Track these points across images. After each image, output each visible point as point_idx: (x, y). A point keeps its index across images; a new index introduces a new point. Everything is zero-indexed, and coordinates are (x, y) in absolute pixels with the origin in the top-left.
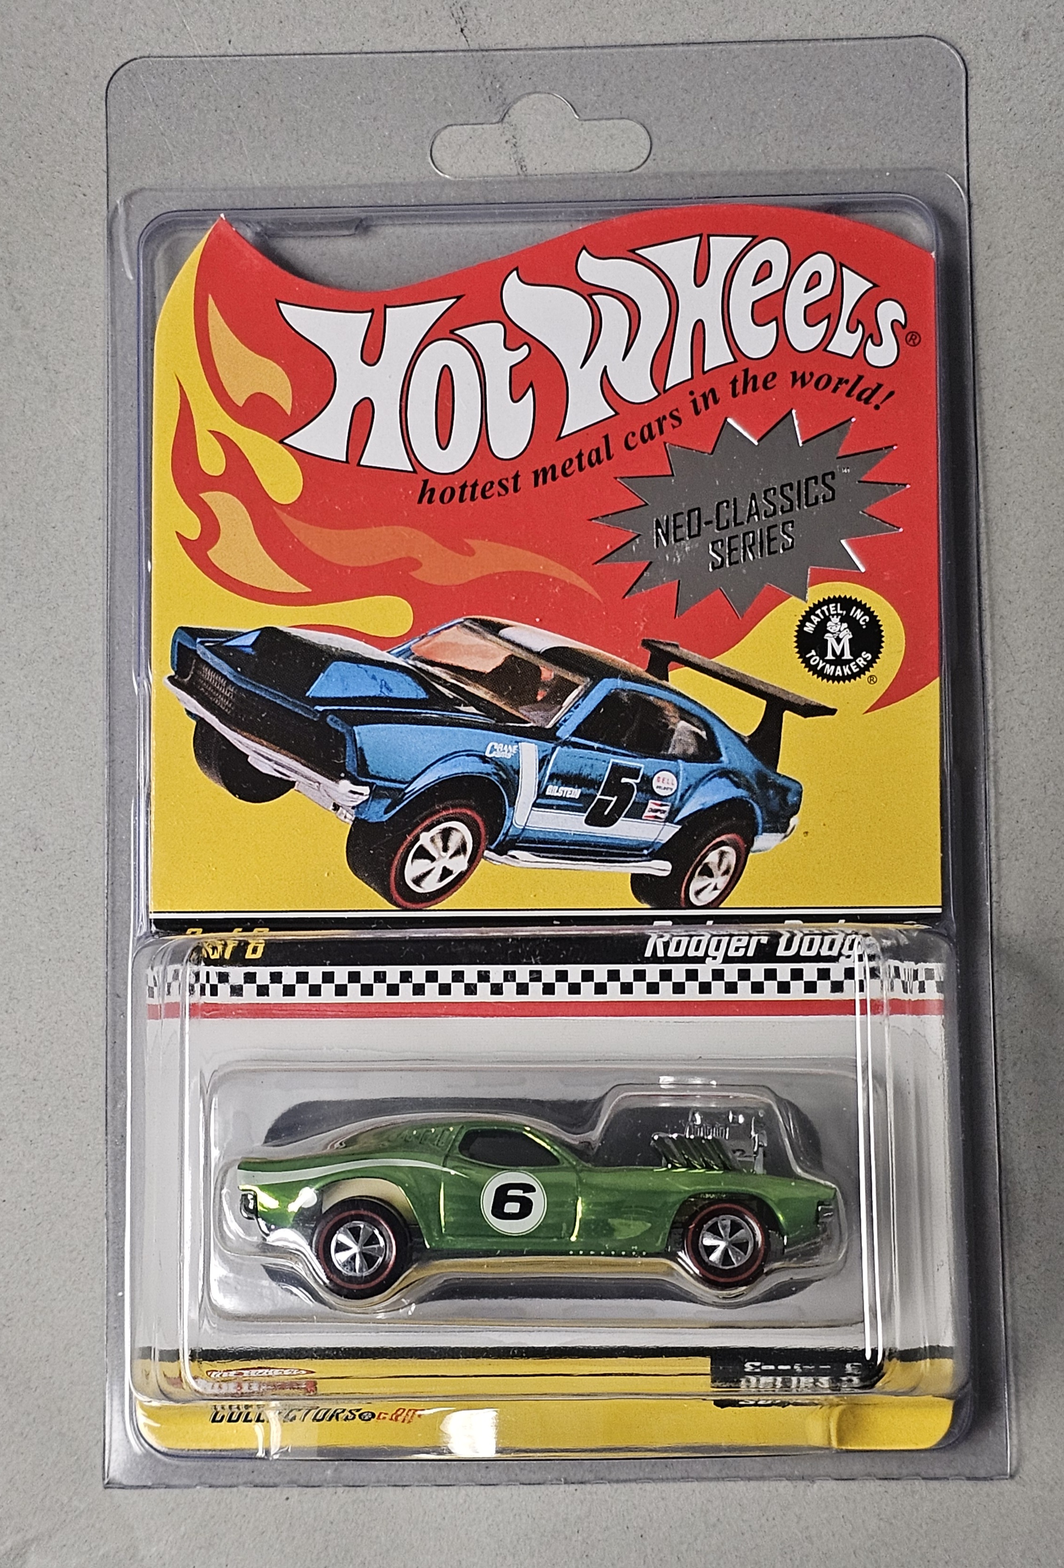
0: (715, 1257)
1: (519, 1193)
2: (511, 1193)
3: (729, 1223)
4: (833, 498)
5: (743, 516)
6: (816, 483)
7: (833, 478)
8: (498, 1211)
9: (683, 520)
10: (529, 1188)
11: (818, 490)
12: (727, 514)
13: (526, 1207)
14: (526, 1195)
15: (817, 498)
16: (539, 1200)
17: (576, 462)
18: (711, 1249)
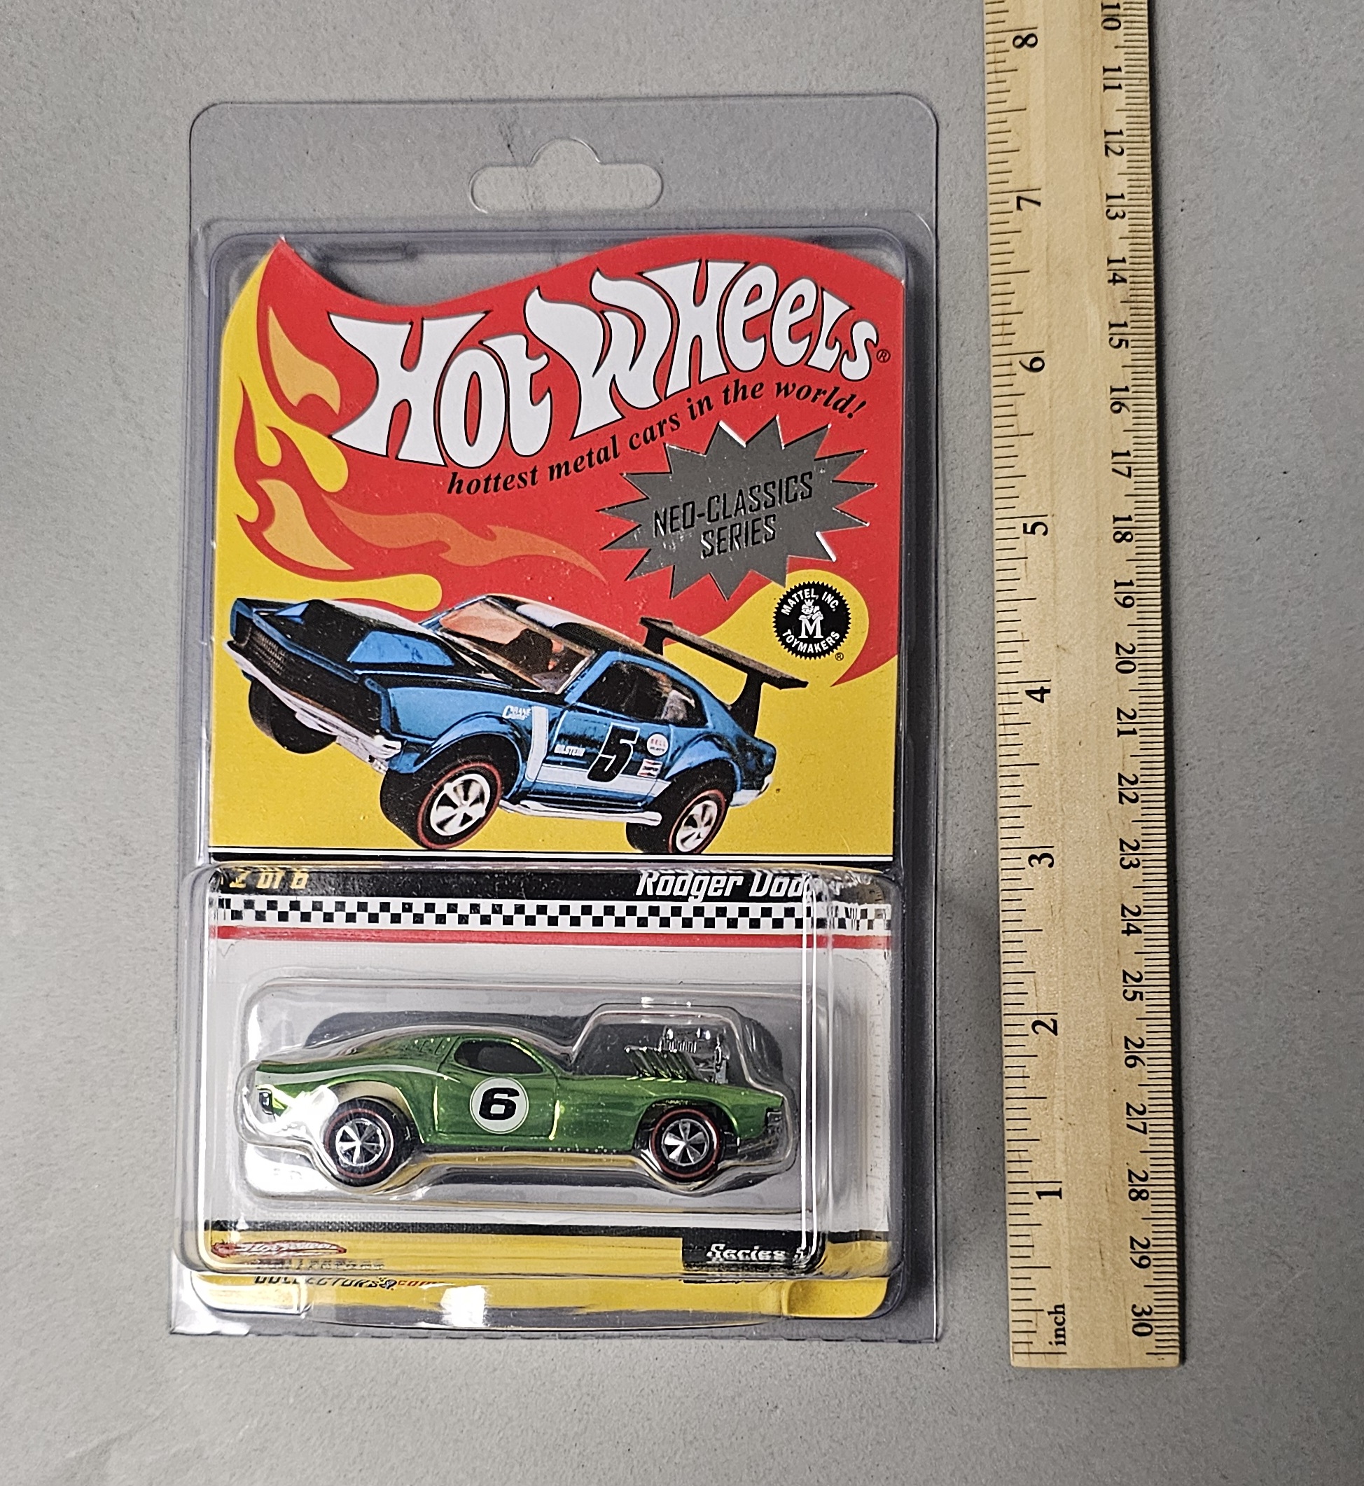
0: (674, 1155)
1: (505, 1096)
2: (497, 1096)
3: (689, 1126)
4: (810, 496)
5: (731, 510)
6: (796, 482)
7: (811, 478)
8: (485, 1112)
9: (679, 512)
10: (514, 1093)
11: (797, 488)
12: (717, 508)
13: (510, 1110)
14: (511, 1098)
15: (796, 495)
16: (521, 1102)
17: (586, 458)
18: (671, 1149)
